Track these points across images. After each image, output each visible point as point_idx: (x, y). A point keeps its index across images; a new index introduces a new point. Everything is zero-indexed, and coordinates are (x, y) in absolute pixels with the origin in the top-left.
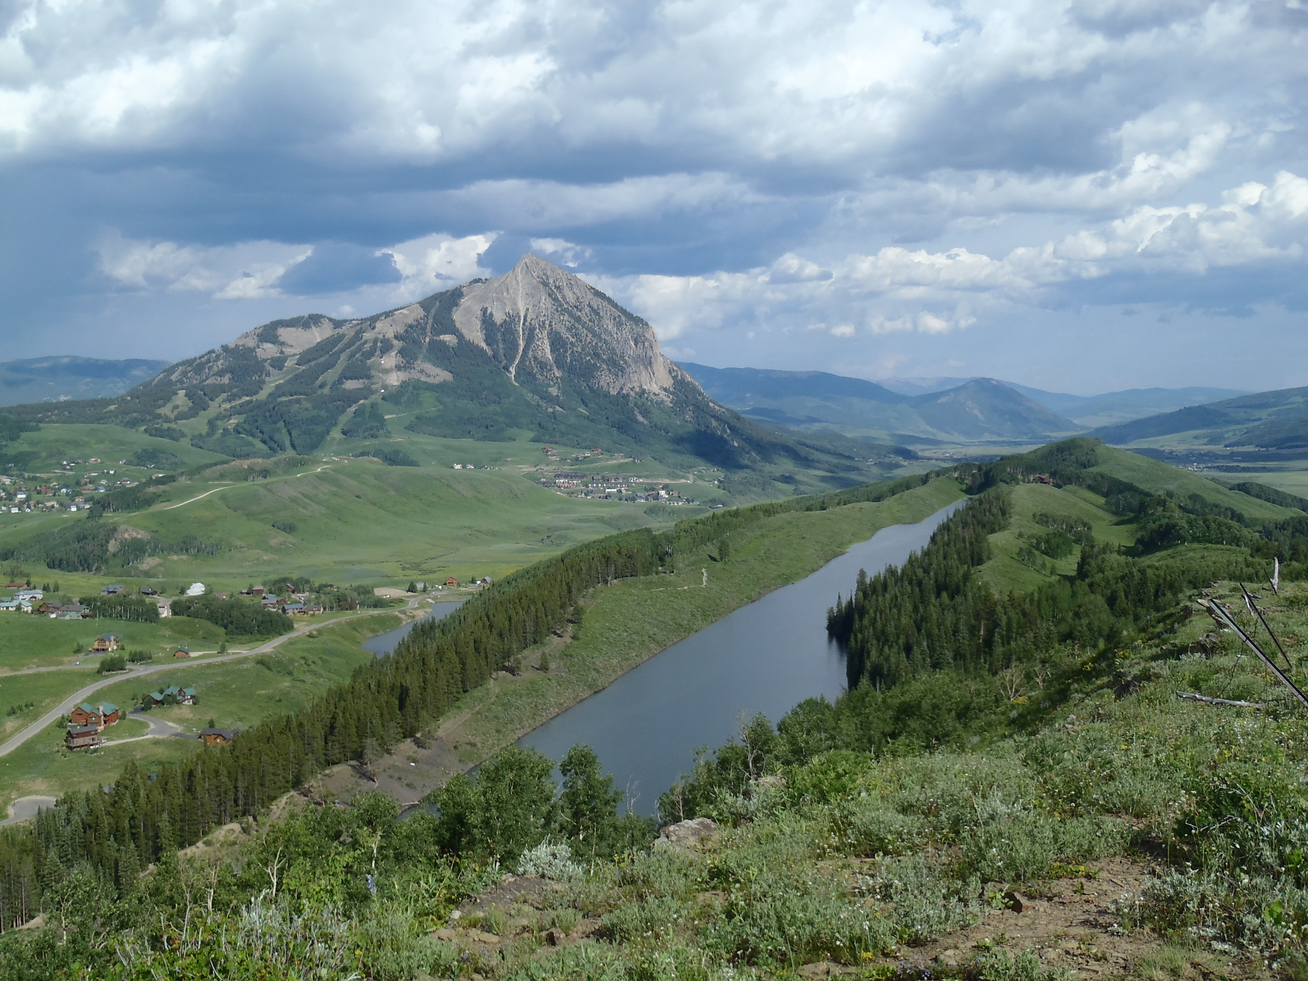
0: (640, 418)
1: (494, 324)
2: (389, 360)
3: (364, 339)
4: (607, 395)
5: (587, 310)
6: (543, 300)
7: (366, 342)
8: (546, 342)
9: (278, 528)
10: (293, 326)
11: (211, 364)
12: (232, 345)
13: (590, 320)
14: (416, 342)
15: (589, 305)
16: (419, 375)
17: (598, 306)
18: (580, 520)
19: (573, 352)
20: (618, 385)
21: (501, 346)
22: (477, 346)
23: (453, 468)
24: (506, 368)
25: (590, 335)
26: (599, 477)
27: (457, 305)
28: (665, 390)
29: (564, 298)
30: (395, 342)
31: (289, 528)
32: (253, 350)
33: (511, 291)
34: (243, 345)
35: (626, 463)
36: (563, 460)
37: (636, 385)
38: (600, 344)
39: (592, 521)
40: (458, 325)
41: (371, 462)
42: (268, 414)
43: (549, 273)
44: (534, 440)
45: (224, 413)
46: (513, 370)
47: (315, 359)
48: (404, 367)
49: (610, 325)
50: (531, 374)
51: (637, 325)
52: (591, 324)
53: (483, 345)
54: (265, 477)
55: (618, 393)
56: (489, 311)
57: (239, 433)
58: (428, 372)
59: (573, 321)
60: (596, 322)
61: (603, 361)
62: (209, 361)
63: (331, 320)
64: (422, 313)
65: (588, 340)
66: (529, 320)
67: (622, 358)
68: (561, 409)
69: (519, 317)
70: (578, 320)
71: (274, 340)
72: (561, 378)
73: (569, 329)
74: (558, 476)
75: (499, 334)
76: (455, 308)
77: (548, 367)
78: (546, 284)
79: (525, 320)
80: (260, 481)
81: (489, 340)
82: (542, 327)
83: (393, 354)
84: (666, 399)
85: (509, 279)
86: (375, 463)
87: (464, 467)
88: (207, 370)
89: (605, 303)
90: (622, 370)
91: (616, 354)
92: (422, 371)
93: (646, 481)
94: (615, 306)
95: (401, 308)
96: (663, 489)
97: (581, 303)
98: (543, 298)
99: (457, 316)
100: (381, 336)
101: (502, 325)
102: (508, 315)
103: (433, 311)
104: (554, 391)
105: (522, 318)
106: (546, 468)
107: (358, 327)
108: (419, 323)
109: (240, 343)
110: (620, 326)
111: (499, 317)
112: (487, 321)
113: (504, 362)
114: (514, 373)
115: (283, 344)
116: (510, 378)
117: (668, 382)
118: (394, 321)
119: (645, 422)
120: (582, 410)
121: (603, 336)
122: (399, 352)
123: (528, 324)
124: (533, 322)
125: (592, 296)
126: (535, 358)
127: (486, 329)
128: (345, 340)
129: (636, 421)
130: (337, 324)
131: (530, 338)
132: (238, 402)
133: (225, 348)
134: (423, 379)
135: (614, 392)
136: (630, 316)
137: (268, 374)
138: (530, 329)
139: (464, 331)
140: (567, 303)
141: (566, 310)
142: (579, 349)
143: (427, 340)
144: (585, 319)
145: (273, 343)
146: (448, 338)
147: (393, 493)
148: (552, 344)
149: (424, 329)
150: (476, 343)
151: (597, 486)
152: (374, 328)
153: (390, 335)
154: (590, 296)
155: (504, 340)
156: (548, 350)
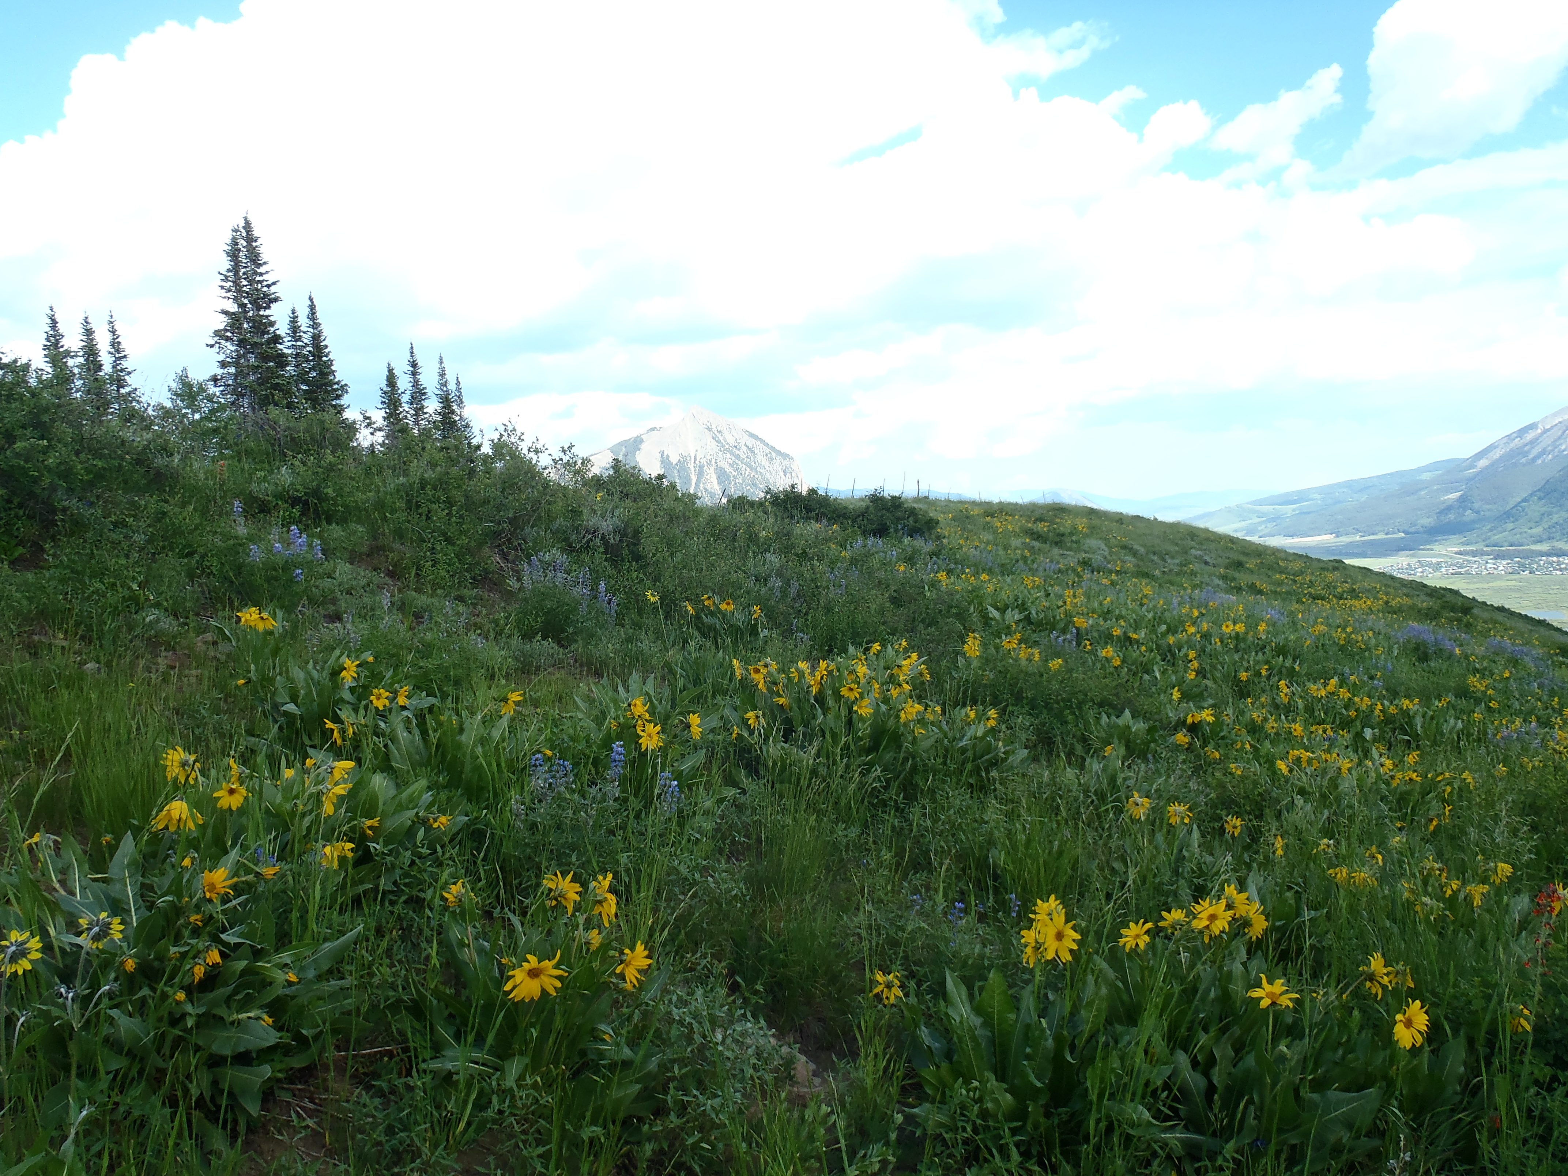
1: (671, 464)
5: (745, 448)
6: (709, 443)
8: (714, 476)
13: (747, 457)
15: (746, 445)
17: (753, 445)
19: (735, 483)
25: (748, 469)
27: (639, 449)
29: (725, 440)
33: (683, 436)
38: (756, 476)
40: (641, 465)
43: (712, 420)
49: (762, 459)
51: (784, 459)
52: (748, 460)
56: (666, 453)
59: (733, 458)
60: (752, 458)
64: (612, 457)
65: (747, 473)
66: (698, 459)
69: (690, 457)
70: (738, 457)
73: (731, 465)
75: (676, 472)
76: (638, 452)
78: (710, 430)
79: (695, 459)
82: (709, 464)
85: (679, 427)
89: (758, 443)
91: (770, 483)
94: (767, 445)
97: (739, 443)
98: (709, 441)
99: (640, 458)
101: (677, 465)
102: (681, 456)
105: (693, 458)
110: (771, 460)
111: (674, 459)
112: (664, 458)
121: (758, 469)
123: (697, 462)
124: (702, 461)
126: (706, 490)
127: (664, 467)
131: (701, 473)
136: (779, 453)
138: (700, 467)
139: (647, 471)
140: (728, 444)
141: (727, 450)
142: (741, 481)
144: (743, 456)
148: (718, 478)
154: (746, 437)
155: (680, 477)
156: (715, 482)
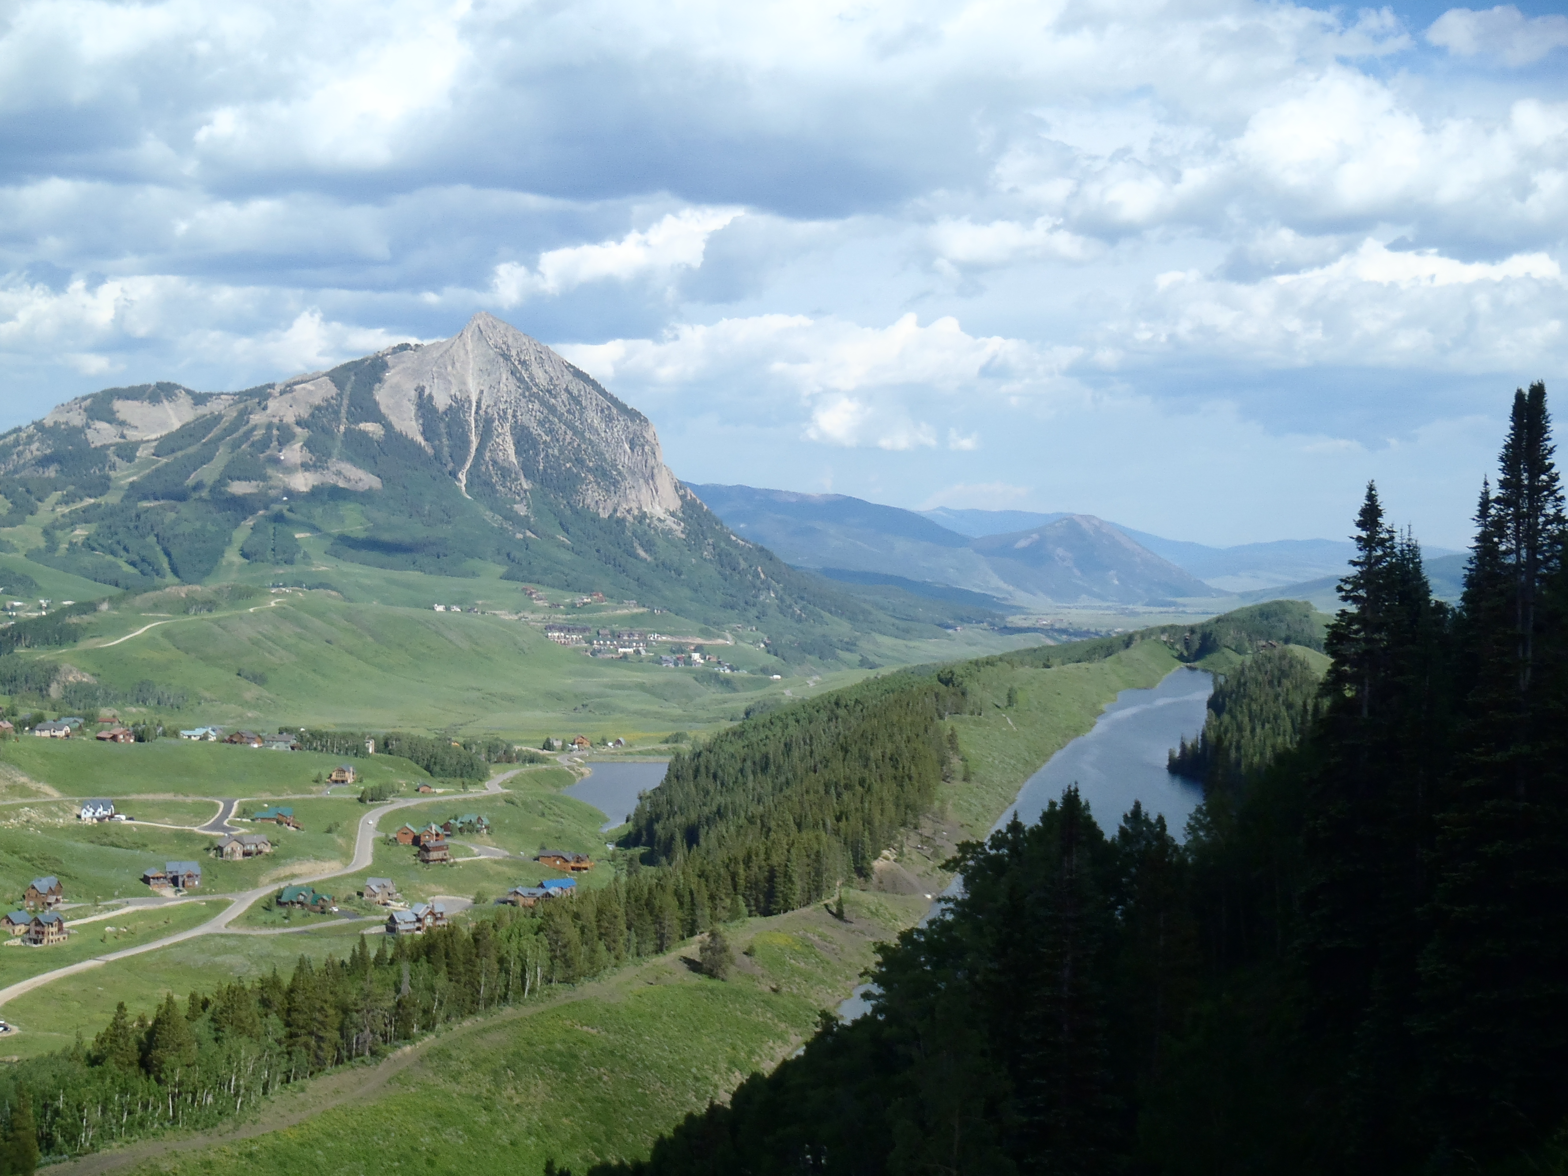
0: (641, 553)
1: (435, 410)
2: (293, 453)
3: (252, 422)
4: (595, 518)
5: (564, 396)
6: (504, 380)
7: (255, 428)
8: (509, 439)
9: (247, 678)
10: (135, 399)
11: (21, 448)
12: (49, 422)
13: (568, 411)
14: (327, 432)
15: (567, 390)
16: (334, 477)
17: (579, 391)
18: (612, 686)
19: (547, 456)
20: (610, 505)
21: (445, 441)
22: (412, 442)
23: (433, 609)
24: (454, 474)
25: (570, 433)
26: (607, 632)
27: (380, 380)
28: (673, 514)
29: (532, 379)
30: (298, 430)
31: (259, 679)
32: (80, 431)
33: (458, 365)
34: (67, 423)
35: (642, 614)
36: (554, 606)
37: (634, 505)
38: (583, 446)
39: (629, 688)
40: (383, 409)
41: (329, 596)
42: (132, 525)
43: (510, 341)
44: (507, 577)
45: (61, 520)
46: (462, 476)
47: (181, 449)
48: (315, 466)
49: (594, 418)
50: (488, 484)
51: (633, 421)
52: (571, 417)
53: (420, 439)
54: (210, 610)
55: (610, 517)
56: (427, 392)
57: (93, 549)
58: (348, 474)
59: (545, 411)
60: (577, 415)
61: (589, 470)
62: (17, 443)
63: (189, 392)
64: (333, 390)
65: (568, 440)
66: (483, 407)
67: (614, 466)
68: (533, 536)
69: (470, 402)
70: (552, 409)
71: (111, 418)
72: (531, 491)
73: (541, 423)
74: (550, 628)
75: (442, 425)
76: (377, 386)
77: (513, 476)
78: (506, 357)
79: (478, 407)
80: (205, 615)
81: (428, 432)
82: (503, 418)
83: (297, 446)
84: (675, 527)
85: (454, 348)
86: (334, 598)
87: (447, 609)
88: (15, 457)
89: (589, 388)
90: (615, 483)
91: (605, 460)
92: (339, 473)
93: (669, 639)
94: (603, 392)
95: (302, 382)
96: (695, 651)
97: (555, 386)
98: (504, 377)
99: (382, 396)
100: (276, 420)
101: (445, 413)
102: (454, 398)
103: (348, 388)
104: (521, 509)
105: (474, 404)
106: (531, 617)
107: (242, 406)
108: (329, 405)
109: (62, 419)
110: (610, 421)
111: (441, 402)
112: (424, 405)
113: (450, 466)
114: (464, 481)
115: (123, 423)
116: (458, 489)
117: (675, 504)
118: (293, 398)
119: (649, 559)
120: (562, 538)
121: (587, 435)
122: (304, 445)
123: (482, 412)
124: (489, 410)
125: (570, 377)
126: (495, 462)
127: (423, 416)
128: (224, 423)
129: (637, 557)
130: (200, 399)
131: (486, 432)
132: (79, 505)
133: (39, 426)
134: (341, 484)
135: (604, 515)
136: (623, 409)
137: (113, 467)
138: (486, 421)
139: (393, 419)
140: (536, 385)
141: (535, 395)
142: (556, 452)
143: (342, 428)
144: (562, 409)
145: (109, 422)
146: (370, 427)
147: (370, 639)
148: (517, 444)
149: (337, 413)
150: (410, 437)
151: (605, 644)
152: (265, 408)
153: (290, 419)
154: (568, 377)
155: (449, 435)
156: (511, 450)
